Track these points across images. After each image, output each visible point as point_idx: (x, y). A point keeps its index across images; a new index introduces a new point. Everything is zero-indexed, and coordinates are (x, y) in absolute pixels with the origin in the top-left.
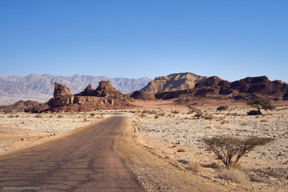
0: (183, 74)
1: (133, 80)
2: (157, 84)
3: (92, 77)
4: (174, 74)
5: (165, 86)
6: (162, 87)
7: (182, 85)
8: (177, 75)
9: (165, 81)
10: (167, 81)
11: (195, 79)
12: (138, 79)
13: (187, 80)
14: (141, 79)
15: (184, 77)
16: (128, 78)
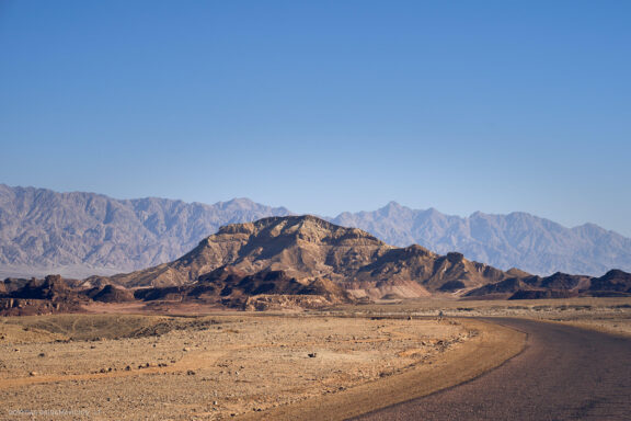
0: (293, 218)
1: (198, 209)
2: (224, 244)
3: (51, 194)
4: (271, 219)
5: (244, 252)
6: (235, 252)
7: (285, 251)
8: (280, 220)
9: (247, 236)
10: (252, 237)
11: (322, 232)
12: (218, 204)
13: (301, 236)
14: (226, 205)
15: (295, 227)
16: (179, 201)
